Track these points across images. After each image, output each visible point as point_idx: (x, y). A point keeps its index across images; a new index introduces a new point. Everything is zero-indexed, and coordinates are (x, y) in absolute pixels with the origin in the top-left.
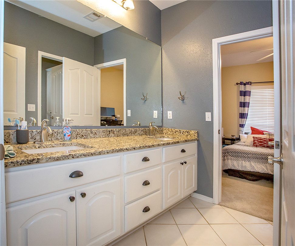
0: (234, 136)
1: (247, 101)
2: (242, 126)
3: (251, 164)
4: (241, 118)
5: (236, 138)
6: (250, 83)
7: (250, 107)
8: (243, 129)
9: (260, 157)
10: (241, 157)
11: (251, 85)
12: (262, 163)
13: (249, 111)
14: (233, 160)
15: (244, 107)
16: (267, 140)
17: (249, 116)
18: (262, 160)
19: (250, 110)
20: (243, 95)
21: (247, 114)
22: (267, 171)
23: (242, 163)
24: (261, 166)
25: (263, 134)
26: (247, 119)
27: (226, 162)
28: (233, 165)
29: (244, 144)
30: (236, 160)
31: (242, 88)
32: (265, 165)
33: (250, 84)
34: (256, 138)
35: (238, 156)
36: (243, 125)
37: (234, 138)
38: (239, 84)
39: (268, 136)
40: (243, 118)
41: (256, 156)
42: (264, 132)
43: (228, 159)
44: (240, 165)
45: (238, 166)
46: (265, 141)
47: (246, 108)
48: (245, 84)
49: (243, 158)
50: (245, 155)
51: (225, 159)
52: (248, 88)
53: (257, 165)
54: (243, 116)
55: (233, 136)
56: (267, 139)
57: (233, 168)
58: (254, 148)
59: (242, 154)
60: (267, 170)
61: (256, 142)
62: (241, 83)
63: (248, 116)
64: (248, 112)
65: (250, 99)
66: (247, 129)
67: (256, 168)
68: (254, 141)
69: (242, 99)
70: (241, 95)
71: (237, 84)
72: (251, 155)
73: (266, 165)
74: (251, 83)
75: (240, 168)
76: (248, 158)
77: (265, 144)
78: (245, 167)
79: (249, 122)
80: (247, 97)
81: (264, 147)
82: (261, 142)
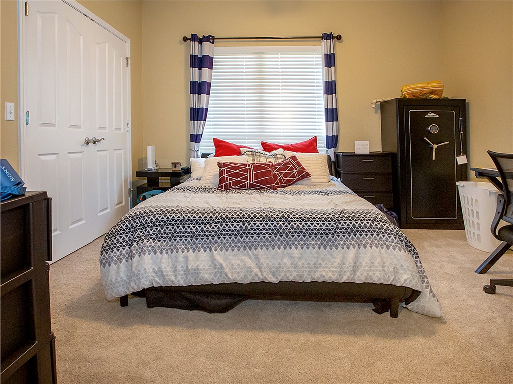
0: (178, 164)
1: (205, 79)
2: (196, 138)
3: (213, 260)
4: (194, 120)
5: (182, 169)
6: (210, 39)
7: (212, 94)
8: (198, 147)
9: (238, 228)
10: (183, 236)
11: (213, 43)
12: (245, 250)
13: (212, 103)
14: (158, 253)
15: (200, 94)
16: (250, 169)
17: (210, 115)
18: (245, 236)
19: (213, 100)
20: (197, 66)
21: (207, 110)
22: (259, 275)
23: (186, 258)
24: (242, 261)
25: (240, 154)
26: (207, 123)
27: (134, 265)
28: (160, 273)
29: (197, 184)
30: (169, 252)
31: (195, 49)
32: (254, 254)
33: (212, 41)
34: (226, 165)
35: (173, 237)
36: (197, 136)
37: (179, 169)
38: (189, 39)
39: (251, 158)
40: (197, 121)
41: (227, 228)
42: (241, 149)
43: (142, 252)
44: (179, 268)
45: (175, 271)
46: (246, 171)
47: (204, 96)
48: (201, 42)
49: (189, 239)
50: (194, 230)
51: (131, 251)
52: (208, 49)
53: (231, 257)
54: (198, 115)
55: (175, 165)
56: (249, 166)
57: (159, 282)
58: (221, 195)
59: (186, 226)
60: (261, 272)
61: (225, 176)
62: (194, 38)
63: (208, 116)
64: (208, 107)
65: (211, 76)
66: (207, 145)
67: (227, 271)
68: (221, 174)
69: (195, 75)
70: (193, 66)
71: (185, 39)
72: (213, 225)
73: (255, 252)
74: (214, 39)
75: (179, 278)
76: (205, 238)
77: (246, 179)
78: (197, 271)
79: (210, 129)
80: (205, 70)
81: (244, 187)
82: (237, 175)
